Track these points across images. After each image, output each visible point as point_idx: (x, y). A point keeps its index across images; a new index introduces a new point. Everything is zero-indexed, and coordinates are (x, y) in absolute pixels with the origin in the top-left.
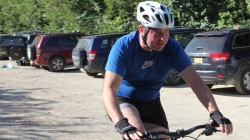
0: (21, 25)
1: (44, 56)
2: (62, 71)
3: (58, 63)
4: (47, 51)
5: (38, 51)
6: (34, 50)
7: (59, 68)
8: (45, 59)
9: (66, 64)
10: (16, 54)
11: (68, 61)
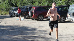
0: (24, 3)
1: (36, 15)
2: (42, 20)
3: (41, 18)
4: (37, 13)
5: (33, 13)
6: (32, 13)
7: (41, 19)
8: (36, 16)
9: (44, 18)
10: (25, 14)
11: (45, 17)
